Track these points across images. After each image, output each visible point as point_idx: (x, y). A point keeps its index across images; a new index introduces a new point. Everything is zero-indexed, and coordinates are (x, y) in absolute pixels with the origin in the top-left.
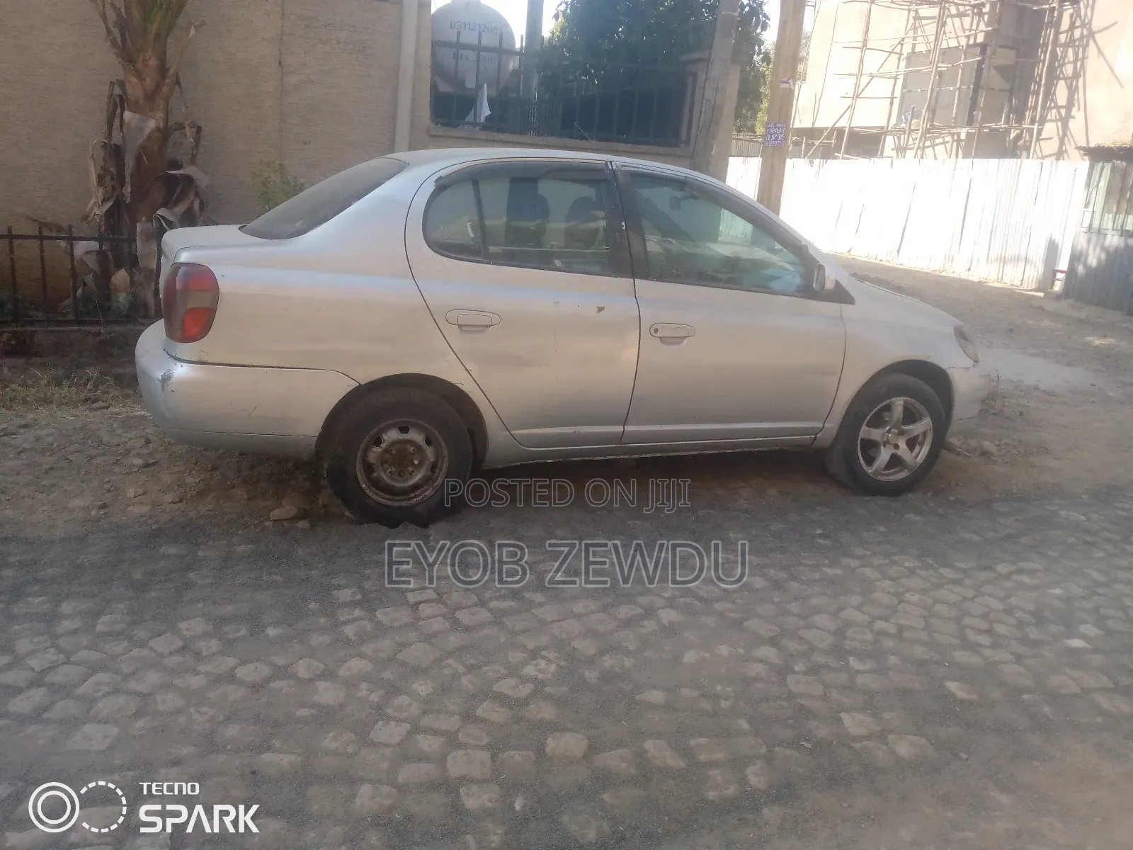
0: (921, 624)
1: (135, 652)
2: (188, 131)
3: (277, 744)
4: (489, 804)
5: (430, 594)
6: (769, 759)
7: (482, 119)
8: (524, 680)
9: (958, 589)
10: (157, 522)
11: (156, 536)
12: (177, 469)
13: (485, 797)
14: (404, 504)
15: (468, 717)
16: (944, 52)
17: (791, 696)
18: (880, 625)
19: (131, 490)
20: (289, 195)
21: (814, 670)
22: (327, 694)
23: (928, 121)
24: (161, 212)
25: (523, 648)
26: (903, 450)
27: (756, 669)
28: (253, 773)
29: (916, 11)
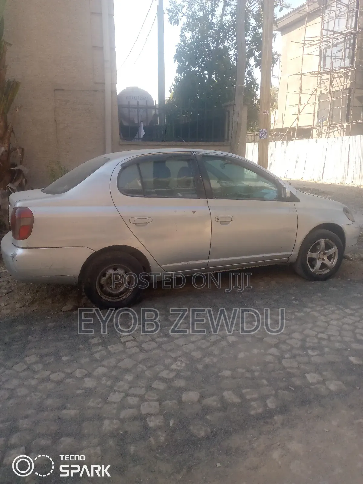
0: (338, 333)
1: (7, 372)
2: (18, 150)
3: (69, 406)
4: (159, 424)
5: (131, 338)
6: (276, 396)
7: (142, 137)
8: (172, 371)
9: (353, 318)
10: (14, 316)
11: (13, 322)
12: (21, 293)
13: (157, 421)
14: (118, 300)
15: (149, 388)
16: (334, 93)
17: (284, 368)
18: (320, 335)
19: (2, 303)
20: (63, 173)
21: (294, 357)
22: (89, 383)
23: (330, 122)
24: (9, 185)
25: (171, 357)
26: (326, 261)
27: (269, 358)
28: (59, 418)
29: (321, 77)
